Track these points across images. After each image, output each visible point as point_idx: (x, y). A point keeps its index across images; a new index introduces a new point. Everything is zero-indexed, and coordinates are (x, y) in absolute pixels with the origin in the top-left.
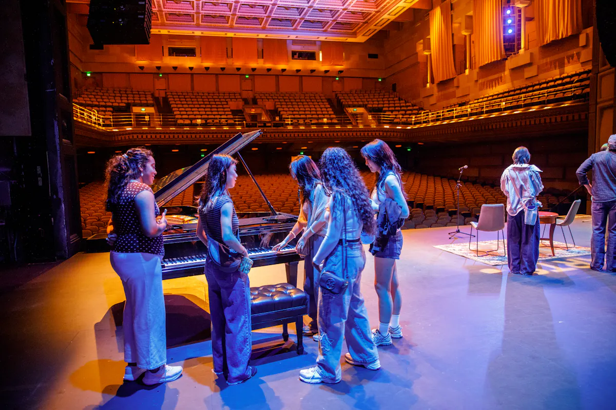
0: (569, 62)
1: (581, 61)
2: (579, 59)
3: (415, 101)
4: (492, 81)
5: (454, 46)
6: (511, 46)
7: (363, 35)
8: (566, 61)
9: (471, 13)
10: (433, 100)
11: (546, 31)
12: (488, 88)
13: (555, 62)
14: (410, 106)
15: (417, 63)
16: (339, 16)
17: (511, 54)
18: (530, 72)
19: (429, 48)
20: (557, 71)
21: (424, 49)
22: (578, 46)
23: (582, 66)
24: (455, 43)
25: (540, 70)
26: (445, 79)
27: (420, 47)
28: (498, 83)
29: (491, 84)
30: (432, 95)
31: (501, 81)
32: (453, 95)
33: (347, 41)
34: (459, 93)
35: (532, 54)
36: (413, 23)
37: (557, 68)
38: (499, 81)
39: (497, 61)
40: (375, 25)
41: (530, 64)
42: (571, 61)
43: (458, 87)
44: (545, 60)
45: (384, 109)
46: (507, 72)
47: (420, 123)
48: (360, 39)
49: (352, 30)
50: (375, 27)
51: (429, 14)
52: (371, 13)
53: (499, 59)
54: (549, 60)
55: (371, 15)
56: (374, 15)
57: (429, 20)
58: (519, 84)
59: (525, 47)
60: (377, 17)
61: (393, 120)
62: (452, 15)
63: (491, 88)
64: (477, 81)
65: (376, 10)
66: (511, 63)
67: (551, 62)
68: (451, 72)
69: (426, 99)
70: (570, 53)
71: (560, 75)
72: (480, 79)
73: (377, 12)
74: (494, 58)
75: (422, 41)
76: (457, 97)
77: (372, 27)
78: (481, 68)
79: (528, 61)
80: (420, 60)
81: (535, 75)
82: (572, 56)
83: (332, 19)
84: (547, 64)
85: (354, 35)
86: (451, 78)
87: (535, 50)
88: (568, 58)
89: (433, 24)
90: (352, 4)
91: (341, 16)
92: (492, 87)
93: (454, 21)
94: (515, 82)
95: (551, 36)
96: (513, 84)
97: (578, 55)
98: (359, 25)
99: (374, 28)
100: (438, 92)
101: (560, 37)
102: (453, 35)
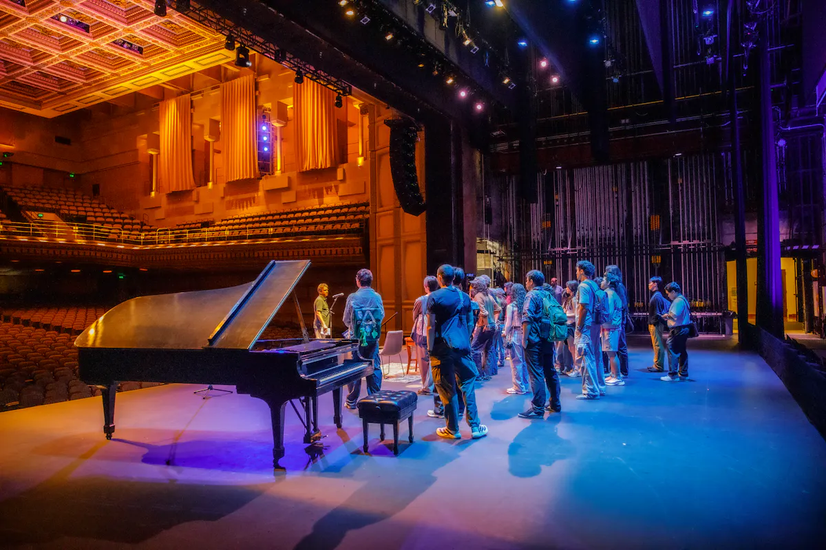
0: (327, 193)
1: (340, 194)
2: (337, 192)
3: (133, 212)
4: (242, 200)
5: (193, 151)
6: (265, 165)
7: (54, 109)
8: (325, 191)
9: (218, 117)
10: (160, 214)
11: (306, 157)
12: (238, 207)
13: (314, 190)
14: (126, 218)
15: (137, 163)
16: (21, 74)
17: (266, 174)
18: (288, 197)
19: (157, 147)
20: (316, 200)
21: (150, 146)
22: (335, 178)
23: (340, 200)
24: (194, 148)
25: (299, 197)
26: (180, 190)
27: (142, 143)
28: (251, 203)
29: (241, 204)
30: (160, 207)
31: (254, 202)
32: (190, 211)
33: (23, 111)
34: (199, 209)
35: (289, 178)
36: (133, 111)
37: (316, 197)
38: (251, 201)
39: (250, 179)
40: (78, 101)
41: (288, 189)
42: (329, 192)
43: (197, 202)
44: (303, 186)
45: (89, 219)
46: (261, 194)
47: (153, 243)
48: (47, 112)
49: (35, 97)
50: (77, 104)
51: (158, 105)
52: (75, 83)
53: (252, 177)
54: (307, 187)
55: (76, 86)
56: (80, 87)
57: (158, 112)
58: (275, 208)
59: (281, 169)
60: (84, 90)
61: (107, 236)
62: (191, 114)
63: (241, 209)
64: (223, 198)
65: (85, 81)
66: (265, 184)
67: (309, 190)
68: (188, 181)
69: (149, 211)
70: (328, 184)
71: (320, 205)
72: (227, 195)
73: (85, 84)
74: (247, 175)
75: (146, 136)
76: (196, 213)
77: (73, 102)
78: (229, 183)
79: (286, 185)
80: (140, 159)
81: (294, 200)
82: (331, 188)
83: (6, 74)
84: (305, 191)
85: (38, 105)
86: (189, 189)
87: (294, 174)
88: (327, 189)
89: (165, 117)
90: (50, 65)
91: (24, 75)
92: (243, 207)
93: (195, 120)
94: (271, 206)
95: (311, 165)
96: (268, 208)
97: (336, 187)
98: (50, 95)
99: (75, 103)
100: (169, 204)
101: (319, 167)
102: (192, 137)
